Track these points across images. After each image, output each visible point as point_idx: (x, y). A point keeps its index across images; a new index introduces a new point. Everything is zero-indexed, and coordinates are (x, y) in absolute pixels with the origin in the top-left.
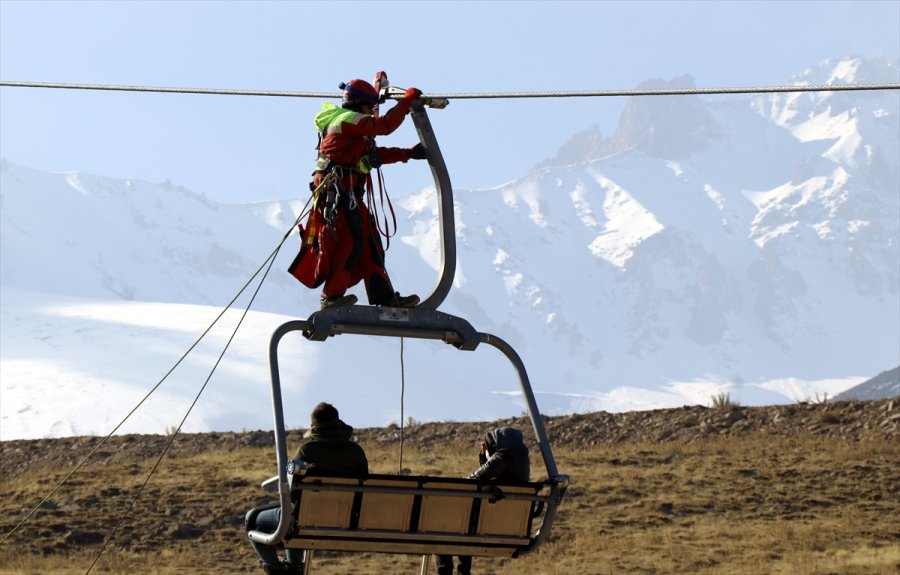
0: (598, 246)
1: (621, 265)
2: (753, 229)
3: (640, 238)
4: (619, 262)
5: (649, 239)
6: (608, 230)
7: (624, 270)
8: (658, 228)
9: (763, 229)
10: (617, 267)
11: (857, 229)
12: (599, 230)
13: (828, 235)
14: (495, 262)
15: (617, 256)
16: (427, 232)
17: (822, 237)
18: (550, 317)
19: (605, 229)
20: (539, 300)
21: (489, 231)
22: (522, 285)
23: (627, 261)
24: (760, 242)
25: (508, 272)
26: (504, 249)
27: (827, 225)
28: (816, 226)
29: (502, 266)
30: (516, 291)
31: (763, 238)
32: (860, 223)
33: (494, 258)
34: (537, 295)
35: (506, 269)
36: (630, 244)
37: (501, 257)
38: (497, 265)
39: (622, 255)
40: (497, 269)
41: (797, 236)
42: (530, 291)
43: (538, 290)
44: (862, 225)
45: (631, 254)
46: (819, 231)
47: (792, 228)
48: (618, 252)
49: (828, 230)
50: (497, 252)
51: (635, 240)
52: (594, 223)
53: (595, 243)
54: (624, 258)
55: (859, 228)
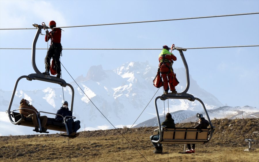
2: (114, 95)
5: (93, 97)
8: (95, 95)
9: (116, 95)
10: (87, 103)
13: (128, 96)
23: (89, 102)
24: (115, 98)
28: (126, 95)
32: (134, 94)
41: (122, 97)
47: (121, 95)
48: (87, 100)
49: (128, 95)
51: (90, 98)
52: (82, 94)
53: (82, 98)
55: (135, 95)
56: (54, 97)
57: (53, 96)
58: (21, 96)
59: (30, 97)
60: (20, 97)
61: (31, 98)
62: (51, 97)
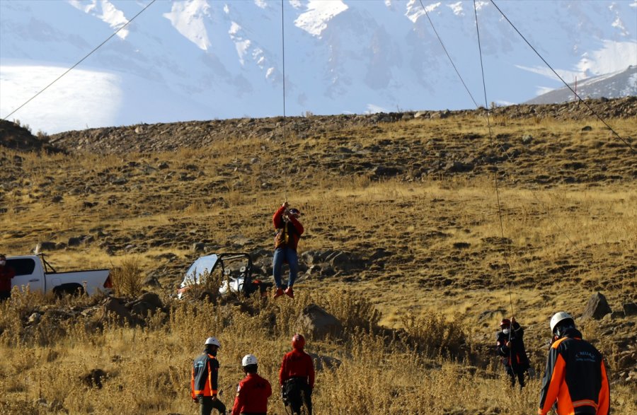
0: (302, 21)
1: (319, 34)
2: (409, 8)
3: (332, 15)
4: (316, 32)
5: (338, 16)
6: (310, 8)
7: (320, 38)
8: (344, 7)
9: (416, 8)
10: (316, 36)
11: (480, 8)
12: (303, 9)
13: (461, 12)
14: (230, 32)
15: (316, 28)
16: (183, 10)
17: (457, 14)
18: (269, 71)
19: (307, 8)
20: (262, 59)
21: (226, 10)
22: (250, 48)
23: (322, 31)
24: (414, 18)
25: (240, 39)
26: (238, 23)
27: (460, 5)
28: (452, 6)
29: (236, 35)
30: (246, 52)
31: (416, 15)
32: (482, 3)
33: (230, 29)
34: (261, 55)
35: (238, 37)
36: (325, 19)
37: (234, 28)
38: (233, 34)
39: (318, 27)
40: (232, 37)
41: (439, 13)
42: (255, 52)
43: (261, 51)
44: (484, 5)
45: (325, 26)
46: (454, 9)
47: (436, 7)
48: (315, 25)
49: (460, 9)
50: (231, 25)
51: (328, 16)
52: (299, 4)
53: (300, 18)
54: (320, 30)
55: (483, 7)
56: (205, 12)
57: (200, 10)
58: (93, 6)
59: (121, 13)
60: (87, 11)
61: (124, 15)
62: (193, 13)
